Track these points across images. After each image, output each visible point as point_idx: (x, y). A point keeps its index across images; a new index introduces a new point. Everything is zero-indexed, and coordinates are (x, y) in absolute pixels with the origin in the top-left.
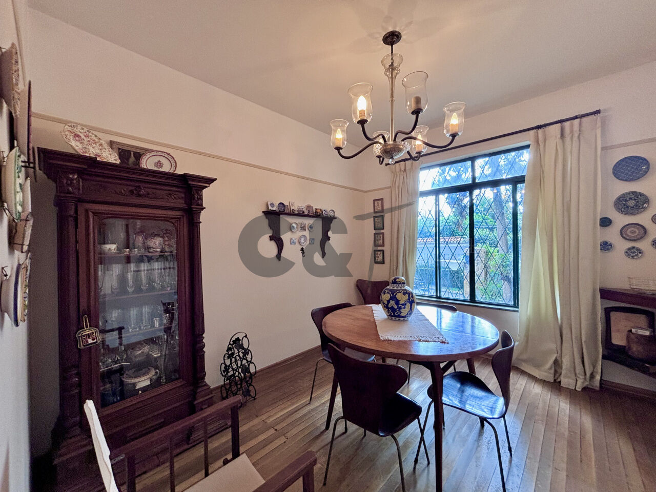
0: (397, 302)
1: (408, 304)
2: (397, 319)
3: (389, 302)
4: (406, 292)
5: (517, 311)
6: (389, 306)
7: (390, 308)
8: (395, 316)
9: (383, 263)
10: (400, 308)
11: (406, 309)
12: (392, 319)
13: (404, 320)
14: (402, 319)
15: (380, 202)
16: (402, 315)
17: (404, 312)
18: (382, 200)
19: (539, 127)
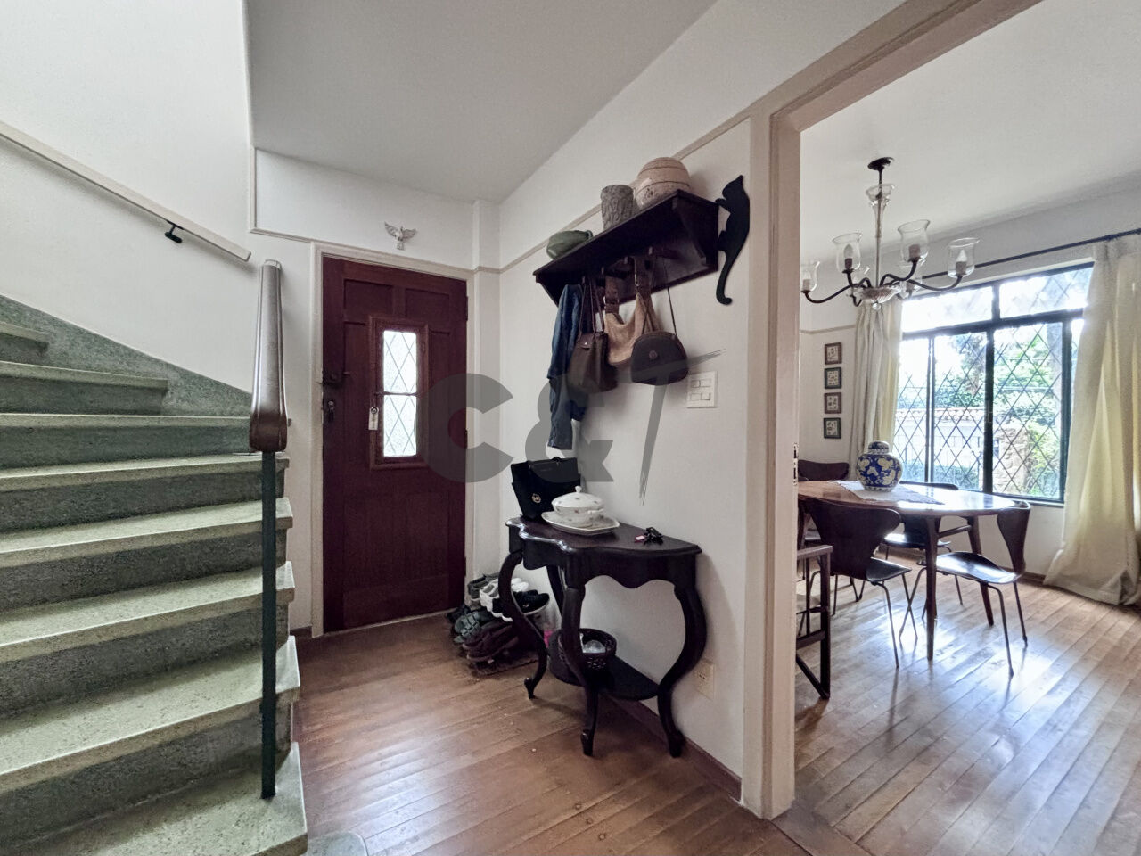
0: (879, 468)
1: (893, 472)
2: (878, 488)
3: (867, 468)
4: (890, 459)
5: (1062, 507)
6: (868, 473)
7: (870, 476)
8: (875, 485)
9: (839, 436)
10: (882, 476)
11: (890, 477)
12: (870, 490)
13: (886, 491)
14: (883, 489)
15: (836, 349)
16: (884, 483)
17: (887, 480)
18: (839, 345)
19: (1109, 238)
